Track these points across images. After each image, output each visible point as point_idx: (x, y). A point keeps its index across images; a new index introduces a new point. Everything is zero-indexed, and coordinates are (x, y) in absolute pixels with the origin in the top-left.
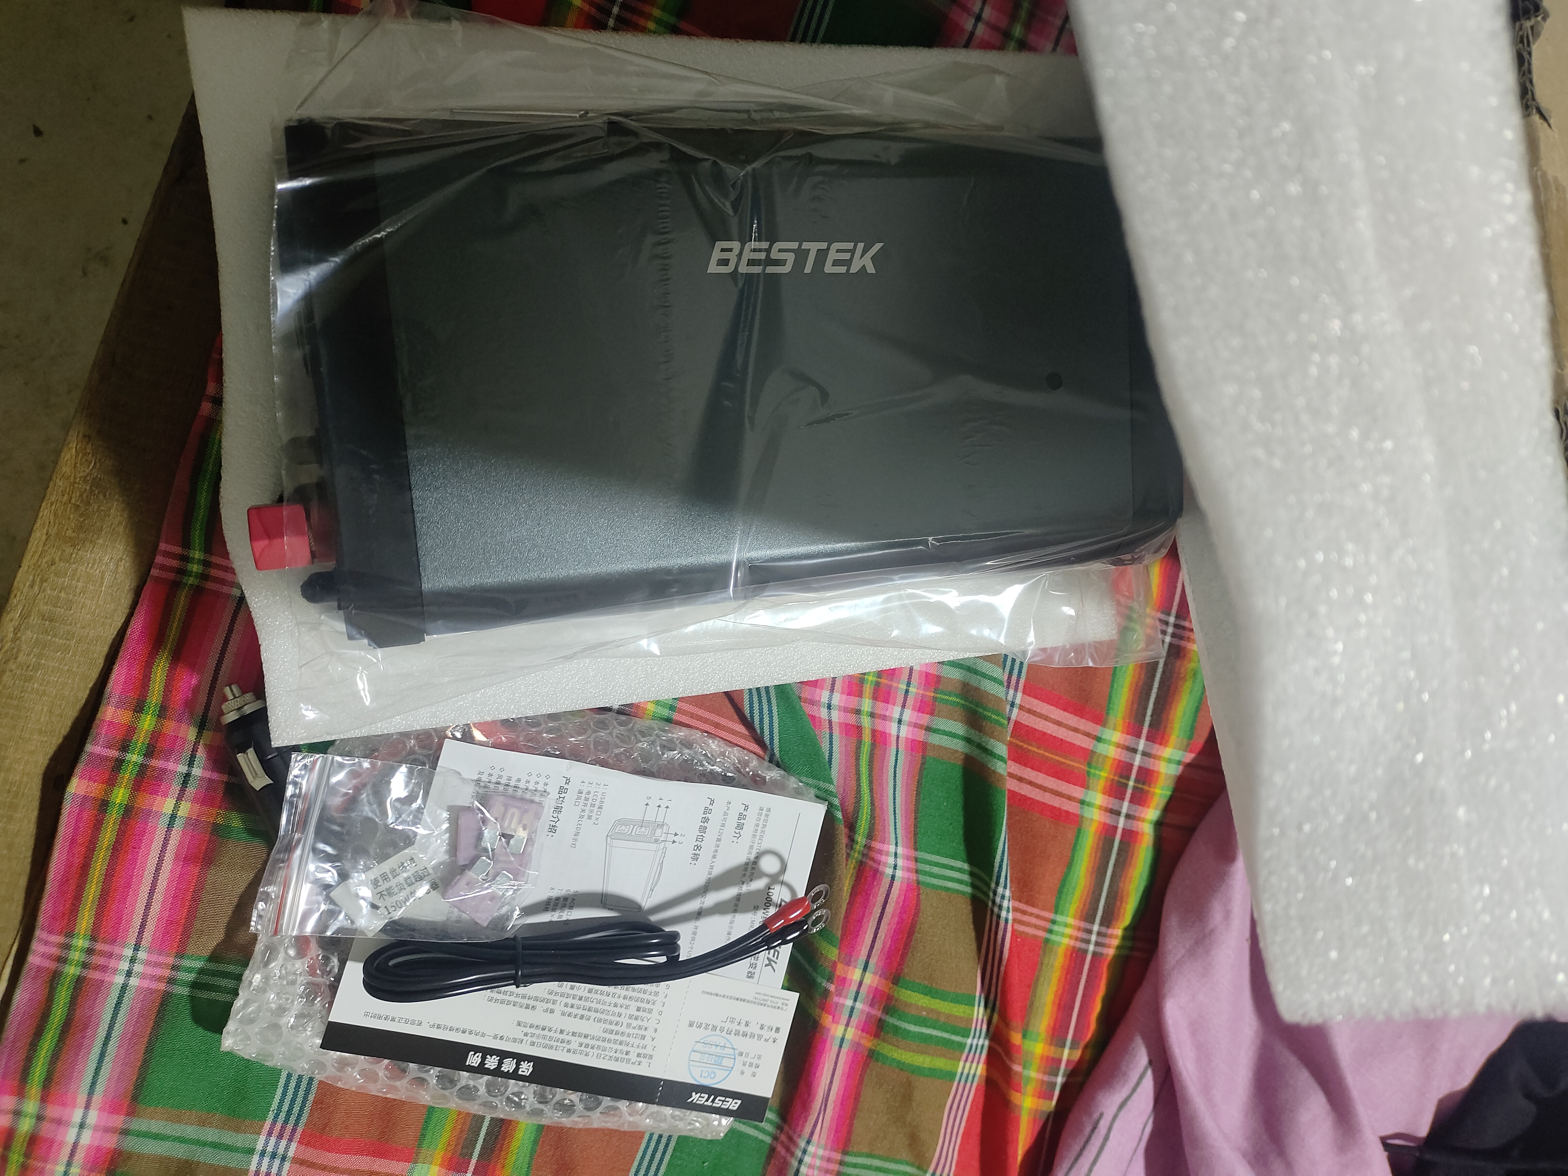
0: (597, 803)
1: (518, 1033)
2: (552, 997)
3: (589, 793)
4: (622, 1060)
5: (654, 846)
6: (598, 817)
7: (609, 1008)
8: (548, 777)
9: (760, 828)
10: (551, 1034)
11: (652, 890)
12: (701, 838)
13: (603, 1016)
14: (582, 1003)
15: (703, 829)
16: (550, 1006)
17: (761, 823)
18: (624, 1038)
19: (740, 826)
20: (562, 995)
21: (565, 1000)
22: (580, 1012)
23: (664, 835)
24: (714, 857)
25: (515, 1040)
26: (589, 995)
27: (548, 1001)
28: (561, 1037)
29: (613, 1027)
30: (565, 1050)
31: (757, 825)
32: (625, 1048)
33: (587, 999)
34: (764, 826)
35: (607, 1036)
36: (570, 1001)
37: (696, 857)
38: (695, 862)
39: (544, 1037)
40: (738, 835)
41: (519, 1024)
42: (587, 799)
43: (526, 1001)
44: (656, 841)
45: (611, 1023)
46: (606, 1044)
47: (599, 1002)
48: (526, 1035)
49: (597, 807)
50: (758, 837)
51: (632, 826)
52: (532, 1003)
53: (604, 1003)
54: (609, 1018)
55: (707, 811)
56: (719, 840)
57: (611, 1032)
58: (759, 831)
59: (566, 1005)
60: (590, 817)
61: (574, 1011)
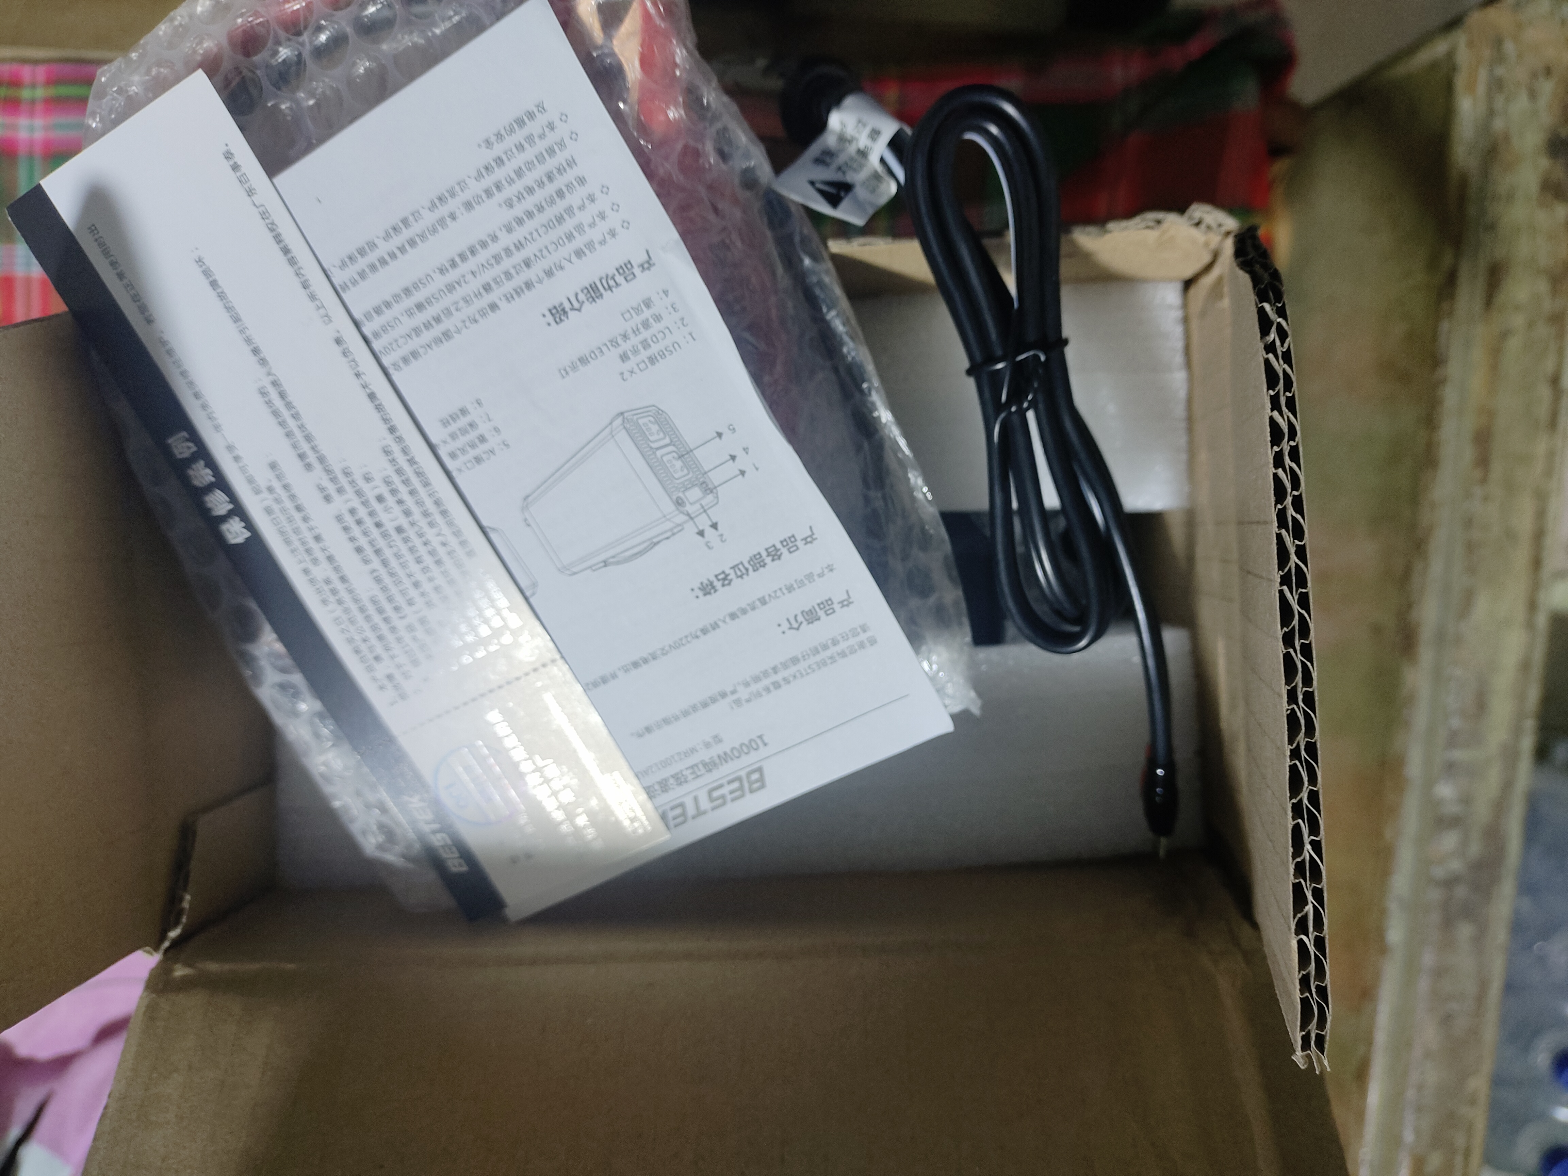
0: (654, 349)
1: (264, 477)
2: (343, 481)
3: (658, 318)
4: (363, 660)
5: (668, 506)
6: (636, 369)
7: (405, 580)
8: (626, 225)
9: (833, 650)
10: (303, 526)
11: (606, 563)
12: (741, 571)
13: (387, 580)
14: (375, 533)
15: (757, 562)
16: (331, 488)
17: (843, 645)
18: (390, 637)
19: (811, 616)
20: (359, 493)
21: (356, 503)
22: (363, 541)
23: (697, 506)
24: (733, 616)
25: (250, 480)
26: (393, 532)
27: (334, 480)
28: (312, 544)
29: (388, 607)
30: (303, 565)
31: (835, 642)
32: (379, 650)
33: (385, 535)
34: (843, 654)
35: (371, 610)
36: (362, 512)
37: (708, 589)
38: (700, 594)
39: (290, 520)
40: (795, 625)
41: (273, 466)
42: (646, 325)
43: (305, 447)
44: (679, 503)
45: (390, 599)
46: (360, 618)
47: (398, 556)
48: (270, 489)
49: (649, 352)
50: (818, 658)
51: (667, 441)
52: (312, 458)
53: (403, 566)
54: (394, 590)
55: (790, 543)
56: (763, 601)
57: (380, 611)
58: (828, 653)
59: (352, 511)
60: (624, 357)
61: (356, 531)
